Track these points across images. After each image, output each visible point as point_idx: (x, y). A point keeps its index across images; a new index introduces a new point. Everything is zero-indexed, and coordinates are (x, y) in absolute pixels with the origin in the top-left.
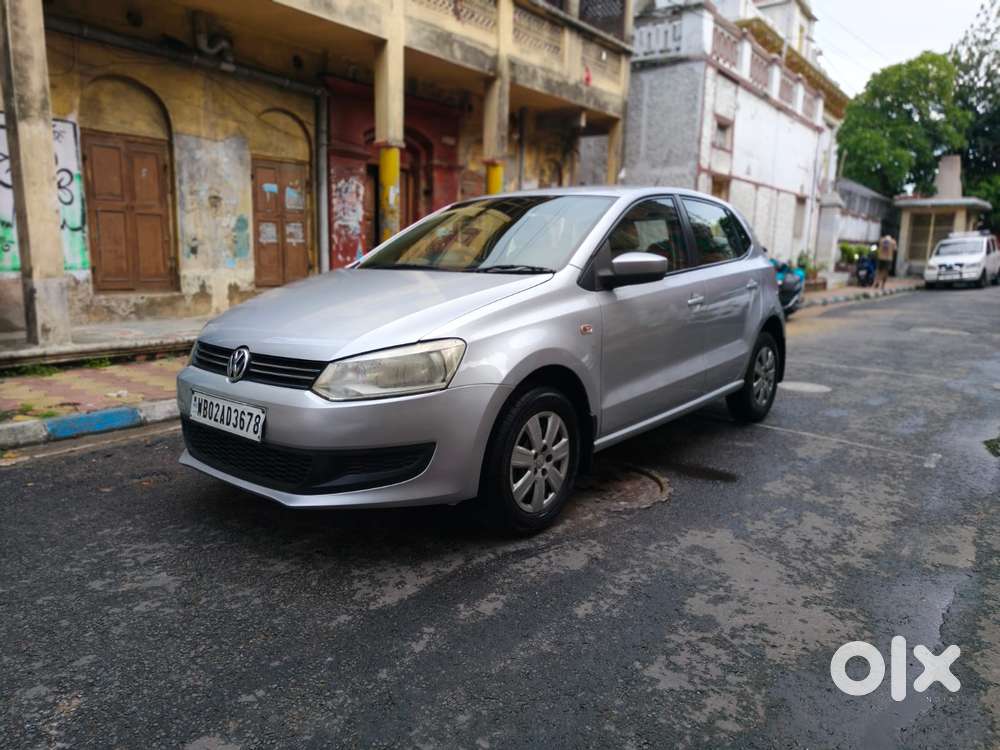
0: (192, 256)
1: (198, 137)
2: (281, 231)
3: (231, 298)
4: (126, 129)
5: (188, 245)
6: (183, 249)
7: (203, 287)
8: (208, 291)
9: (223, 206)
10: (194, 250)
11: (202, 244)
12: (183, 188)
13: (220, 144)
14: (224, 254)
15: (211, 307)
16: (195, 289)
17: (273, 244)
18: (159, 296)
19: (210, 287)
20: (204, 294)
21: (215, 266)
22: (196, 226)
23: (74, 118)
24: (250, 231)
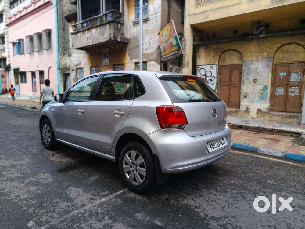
0: (245, 99)
1: (252, 61)
2: (287, 91)
3: (257, 113)
4: (231, 63)
5: (244, 95)
6: (242, 96)
7: (247, 108)
8: (249, 110)
9: (258, 82)
10: (245, 97)
11: (249, 95)
12: (244, 78)
13: (260, 62)
14: (256, 98)
15: (249, 115)
16: (245, 109)
17: (282, 95)
18: (233, 110)
19: (250, 109)
20: (247, 111)
21: (252, 102)
22: (247, 89)
23: (217, 63)
24: (269, 90)
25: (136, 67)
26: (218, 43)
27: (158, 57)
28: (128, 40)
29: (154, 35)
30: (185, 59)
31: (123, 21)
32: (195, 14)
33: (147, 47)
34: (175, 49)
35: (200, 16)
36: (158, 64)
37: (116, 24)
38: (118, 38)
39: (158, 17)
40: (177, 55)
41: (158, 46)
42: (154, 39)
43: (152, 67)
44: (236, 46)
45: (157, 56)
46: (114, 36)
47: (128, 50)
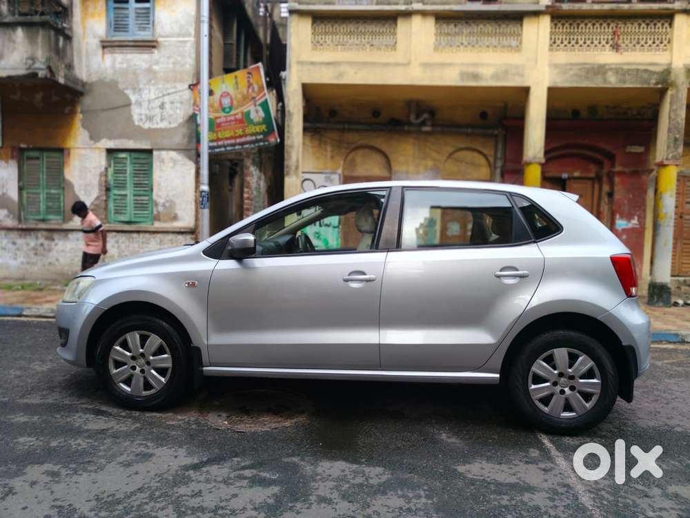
1: (407, 172)
23: (340, 171)
24: (438, 227)
25: (112, 162)
26: (343, 130)
27: (189, 142)
28: (84, 84)
29: (175, 87)
30: (290, 157)
31: (71, 29)
32: (312, 63)
33: (152, 113)
34: (258, 130)
35: (324, 69)
36: (190, 158)
37: (52, 33)
38: (58, 75)
39: (189, 45)
40: (261, 144)
41: (186, 117)
42: (176, 97)
43: (171, 164)
44: (379, 142)
45: (186, 140)
46: (49, 68)
47: (82, 112)
